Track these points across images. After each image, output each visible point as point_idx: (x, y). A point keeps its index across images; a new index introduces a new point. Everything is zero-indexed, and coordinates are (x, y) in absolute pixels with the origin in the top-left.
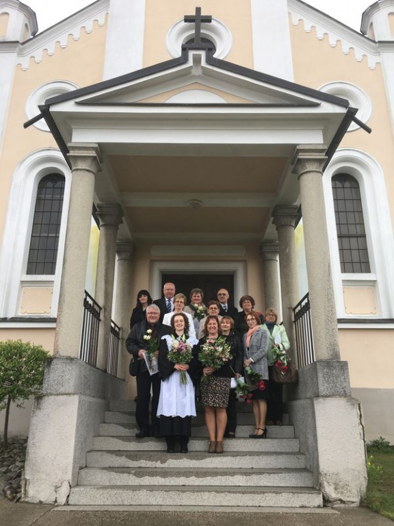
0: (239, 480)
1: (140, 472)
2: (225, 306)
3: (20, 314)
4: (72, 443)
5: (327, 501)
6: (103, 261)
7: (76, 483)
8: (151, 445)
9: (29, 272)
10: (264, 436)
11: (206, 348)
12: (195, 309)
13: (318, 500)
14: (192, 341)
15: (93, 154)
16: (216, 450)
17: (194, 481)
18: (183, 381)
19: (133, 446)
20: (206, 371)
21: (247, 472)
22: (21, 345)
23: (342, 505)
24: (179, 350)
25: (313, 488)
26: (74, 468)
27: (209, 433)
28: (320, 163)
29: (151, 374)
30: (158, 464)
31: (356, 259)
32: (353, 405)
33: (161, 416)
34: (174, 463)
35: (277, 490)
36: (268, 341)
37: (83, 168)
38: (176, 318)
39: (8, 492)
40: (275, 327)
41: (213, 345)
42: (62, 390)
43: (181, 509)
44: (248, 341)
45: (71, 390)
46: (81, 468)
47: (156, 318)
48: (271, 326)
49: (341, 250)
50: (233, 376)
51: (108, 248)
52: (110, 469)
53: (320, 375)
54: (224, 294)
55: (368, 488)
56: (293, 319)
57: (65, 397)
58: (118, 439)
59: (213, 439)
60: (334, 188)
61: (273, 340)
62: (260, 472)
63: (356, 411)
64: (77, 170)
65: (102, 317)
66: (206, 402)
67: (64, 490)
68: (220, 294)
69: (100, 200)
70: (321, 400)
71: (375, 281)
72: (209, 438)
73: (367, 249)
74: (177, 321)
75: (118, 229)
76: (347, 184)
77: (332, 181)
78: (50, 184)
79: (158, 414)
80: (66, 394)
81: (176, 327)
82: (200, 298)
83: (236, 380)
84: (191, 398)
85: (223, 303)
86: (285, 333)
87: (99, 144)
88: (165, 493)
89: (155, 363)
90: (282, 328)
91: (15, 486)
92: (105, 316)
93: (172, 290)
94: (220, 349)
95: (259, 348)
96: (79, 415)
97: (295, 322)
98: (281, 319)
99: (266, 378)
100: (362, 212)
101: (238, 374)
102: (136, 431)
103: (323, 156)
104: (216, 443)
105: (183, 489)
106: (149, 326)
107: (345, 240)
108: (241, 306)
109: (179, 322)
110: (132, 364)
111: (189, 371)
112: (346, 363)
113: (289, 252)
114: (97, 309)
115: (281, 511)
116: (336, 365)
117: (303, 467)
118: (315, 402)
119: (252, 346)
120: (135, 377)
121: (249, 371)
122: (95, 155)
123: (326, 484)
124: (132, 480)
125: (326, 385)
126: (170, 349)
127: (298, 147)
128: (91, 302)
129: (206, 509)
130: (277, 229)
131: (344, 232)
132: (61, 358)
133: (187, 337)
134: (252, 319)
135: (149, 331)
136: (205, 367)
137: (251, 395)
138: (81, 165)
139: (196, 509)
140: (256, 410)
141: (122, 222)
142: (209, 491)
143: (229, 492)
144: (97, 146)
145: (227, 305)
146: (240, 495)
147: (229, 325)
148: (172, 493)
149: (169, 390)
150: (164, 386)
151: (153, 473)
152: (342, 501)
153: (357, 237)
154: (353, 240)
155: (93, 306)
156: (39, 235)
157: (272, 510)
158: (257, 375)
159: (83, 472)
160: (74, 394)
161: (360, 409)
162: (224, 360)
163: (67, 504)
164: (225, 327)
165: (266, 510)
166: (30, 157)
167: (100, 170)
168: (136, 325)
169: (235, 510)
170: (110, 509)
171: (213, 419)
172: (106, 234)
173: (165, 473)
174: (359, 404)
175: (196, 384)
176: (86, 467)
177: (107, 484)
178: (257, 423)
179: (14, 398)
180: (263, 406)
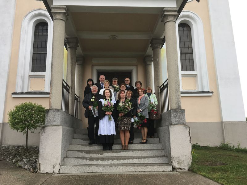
0: (136, 161)
1: (91, 159)
2: (128, 86)
3: (29, 91)
4: (60, 147)
5: (174, 169)
6: (70, 65)
7: (63, 164)
8: (95, 147)
9: (33, 70)
10: (146, 143)
11: (120, 104)
12: (114, 87)
13: (170, 168)
14: (114, 102)
15: (64, 11)
16: (125, 149)
17: (115, 162)
18: (110, 119)
19: (87, 148)
20: (120, 115)
21: (139, 158)
22: (32, 105)
23: (181, 170)
24: (108, 106)
25: (168, 164)
26: (61, 158)
27: (122, 142)
28: (175, 17)
29: (95, 116)
30: (99, 155)
31: (188, 64)
32: (186, 128)
33: (100, 135)
34: (106, 155)
35: (152, 165)
36: (148, 101)
37: (59, 18)
38: (106, 91)
39: (31, 169)
40: (151, 95)
41: (124, 103)
42: (54, 124)
43: (111, 173)
44: (139, 102)
45: (59, 124)
46: (64, 158)
47: (96, 91)
48: (149, 95)
49: (182, 60)
50: (133, 117)
51: (72, 59)
52: (78, 158)
53: (172, 115)
54: (128, 80)
55: (192, 163)
56: (160, 92)
57: (56, 127)
58: (80, 145)
59: (124, 144)
60: (179, 30)
61: (150, 101)
62: (145, 157)
63: (187, 131)
64: (56, 19)
65: (70, 91)
66: (121, 128)
67: (58, 167)
68: (126, 80)
69: (67, 35)
70: (172, 126)
71: (196, 75)
72: (122, 144)
73: (193, 60)
74: (106, 93)
75: (76, 49)
76: (185, 29)
77: (178, 27)
78: (40, 27)
79: (99, 134)
80: (56, 126)
81: (106, 95)
82: (117, 82)
83: (134, 119)
84: (113, 127)
85: (127, 84)
86: (156, 98)
87: (67, 6)
88: (103, 167)
89: (96, 111)
90: (154, 95)
91: (34, 166)
92: (72, 91)
93: (103, 78)
94: (127, 104)
95: (144, 104)
96: (63, 135)
97: (160, 93)
98: (154, 92)
99: (148, 117)
100: (192, 42)
101: (135, 116)
102: (88, 142)
103: (176, 13)
104: (125, 146)
105: (111, 165)
106: (93, 95)
107: (183, 55)
108: (136, 86)
109: (107, 93)
110: (85, 112)
111: (112, 115)
112: (184, 110)
113: (158, 60)
114: (68, 87)
115: (154, 173)
116: (180, 111)
117: (163, 155)
118: (170, 127)
119: (141, 103)
120: (87, 118)
121: (140, 115)
122: (65, 12)
123: (174, 162)
124: (88, 162)
125: (175, 120)
126: (103, 105)
127: (164, 9)
128: (65, 84)
129: (122, 173)
130: (153, 50)
131: (183, 52)
132: (53, 109)
133: (111, 100)
134: (141, 91)
135: (93, 97)
136: (120, 113)
137: (140, 125)
138: (58, 17)
139: (117, 173)
140: (142, 132)
141: (78, 46)
142: (122, 166)
143: (131, 166)
144: (65, 7)
145: (129, 85)
146: (136, 167)
147: (130, 94)
148: (106, 167)
149: (103, 123)
150: (101, 122)
151: (97, 159)
152: (180, 169)
153: (189, 54)
154: (187, 56)
155: (66, 86)
156: (36, 53)
157: (151, 173)
158: (143, 116)
159: (65, 159)
160: (60, 126)
161: (189, 130)
162: (129, 109)
163: (59, 173)
164: (129, 95)
165: (148, 173)
166: (30, 14)
167: (67, 20)
168: (87, 95)
169: (134, 173)
170: (79, 174)
171: (124, 136)
172: (71, 52)
173: (103, 159)
174: (189, 128)
175: (116, 120)
176: (66, 157)
177: (77, 164)
178: (143, 138)
179: (30, 129)
180: (146, 130)
